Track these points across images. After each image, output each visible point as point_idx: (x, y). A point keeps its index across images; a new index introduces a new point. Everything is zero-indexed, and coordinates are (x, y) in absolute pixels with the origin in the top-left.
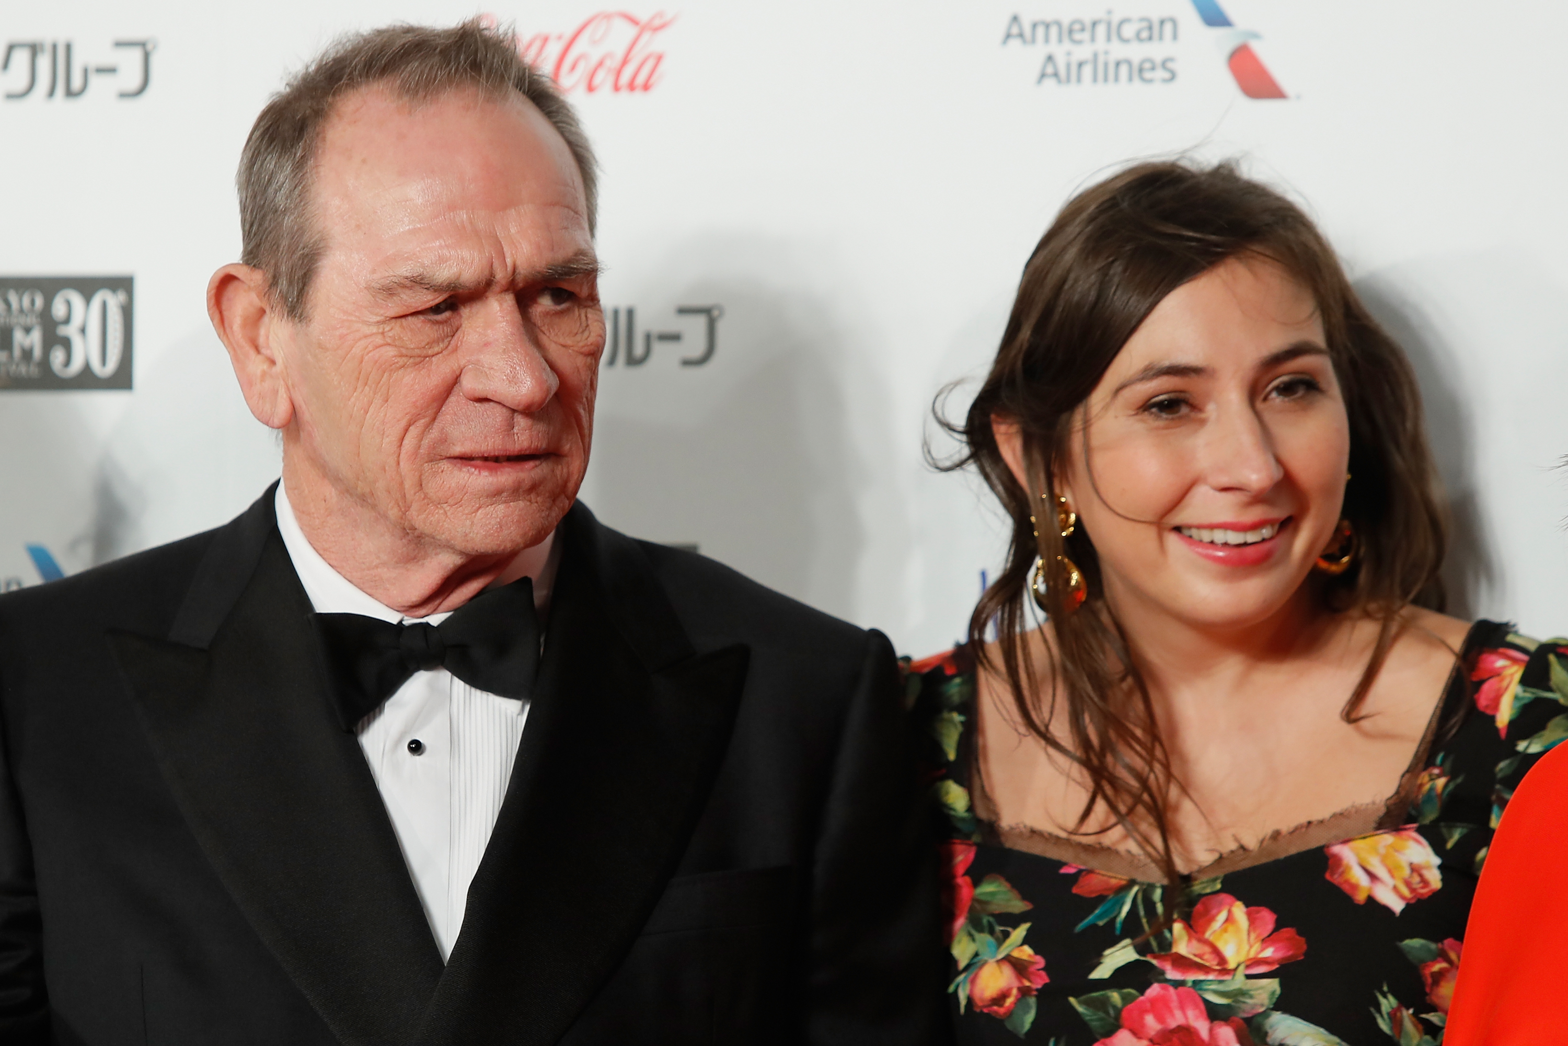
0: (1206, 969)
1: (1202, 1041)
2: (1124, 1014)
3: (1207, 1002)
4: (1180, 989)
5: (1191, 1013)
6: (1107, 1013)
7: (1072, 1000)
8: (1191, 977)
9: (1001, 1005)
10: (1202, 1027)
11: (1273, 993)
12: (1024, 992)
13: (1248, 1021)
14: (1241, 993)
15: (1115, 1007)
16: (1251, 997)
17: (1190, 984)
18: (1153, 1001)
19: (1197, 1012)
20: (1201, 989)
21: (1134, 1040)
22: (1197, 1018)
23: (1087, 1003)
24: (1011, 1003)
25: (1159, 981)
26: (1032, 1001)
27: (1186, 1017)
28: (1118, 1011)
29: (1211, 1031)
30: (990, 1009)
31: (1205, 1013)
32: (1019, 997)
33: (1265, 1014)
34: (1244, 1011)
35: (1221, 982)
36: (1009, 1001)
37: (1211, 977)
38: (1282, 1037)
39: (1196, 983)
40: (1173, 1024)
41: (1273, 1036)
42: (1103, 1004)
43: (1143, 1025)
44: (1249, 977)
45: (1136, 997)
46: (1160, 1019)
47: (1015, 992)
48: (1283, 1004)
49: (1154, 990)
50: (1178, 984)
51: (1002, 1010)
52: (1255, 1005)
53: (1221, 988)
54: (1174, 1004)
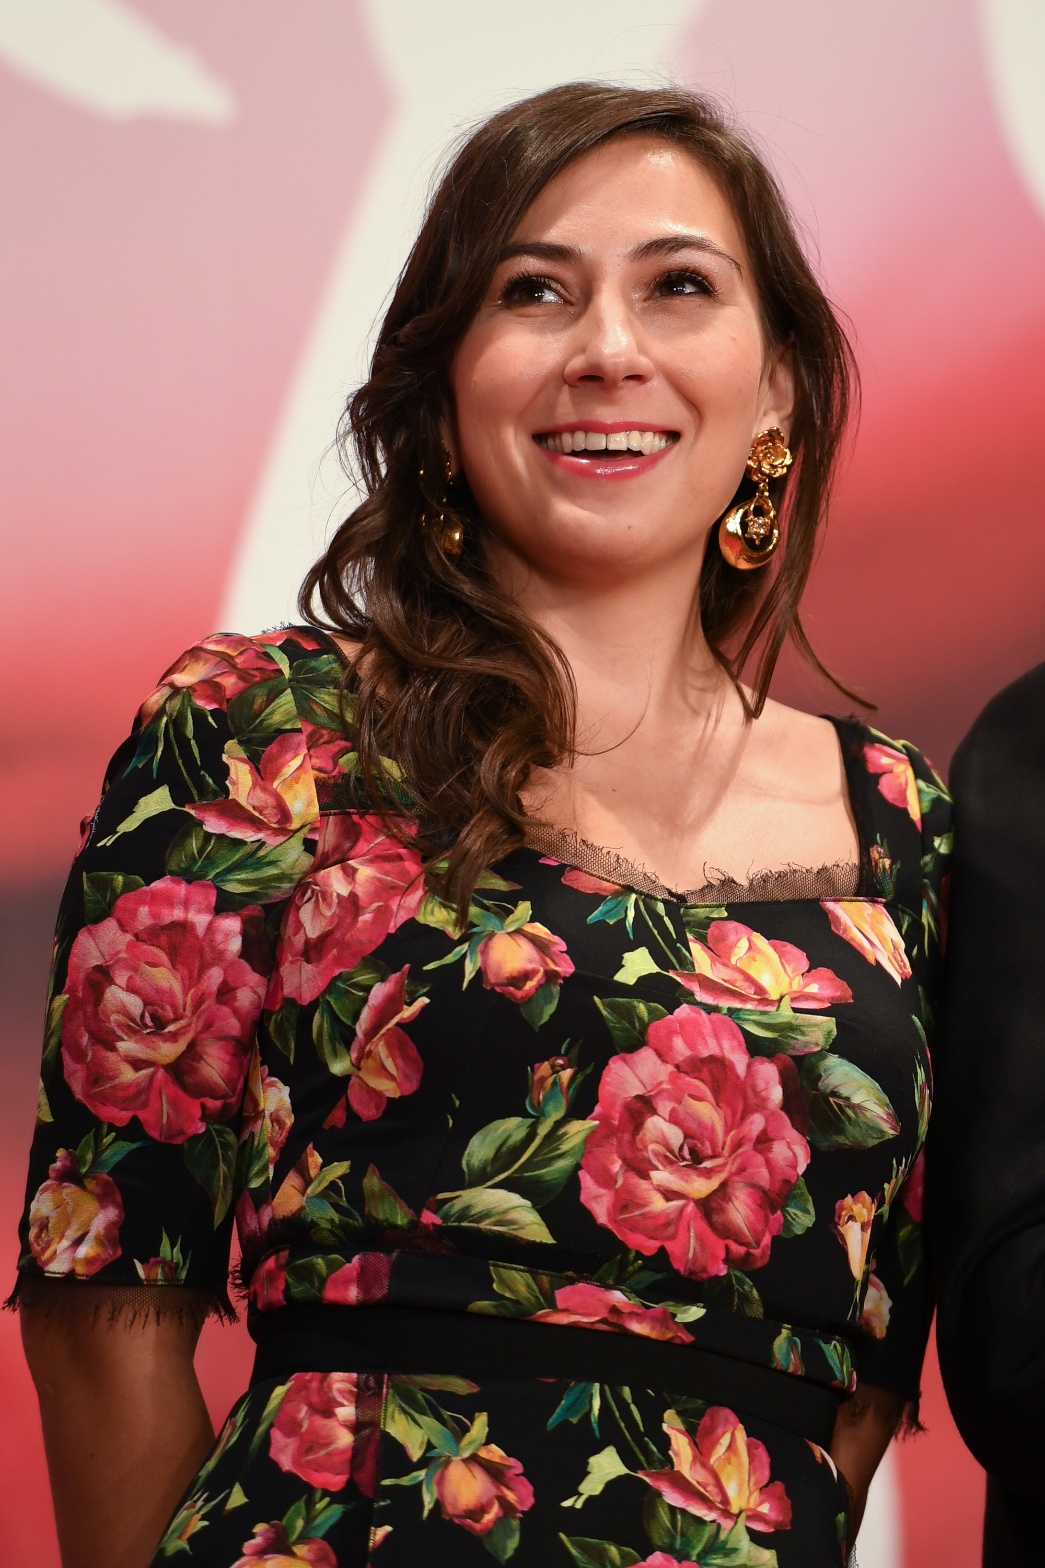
0: (743, 998)
1: (738, 1077)
2: (651, 1030)
3: (746, 1033)
4: (713, 1015)
5: (726, 1044)
6: (633, 1024)
7: (596, 999)
8: (725, 1004)
9: (519, 988)
10: (739, 1060)
11: (830, 1033)
12: (551, 976)
13: (799, 1060)
14: (790, 1027)
15: (640, 1019)
16: (803, 1034)
17: (725, 1011)
18: (682, 1023)
19: (735, 1043)
20: (739, 1019)
21: (659, 1062)
22: (733, 1050)
23: (612, 1007)
24: (531, 988)
25: (689, 1003)
26: (556, 990)
27: (721, 1048)
28: (645, 1026)
29: (749, 1066)
30: (505, 988)
31: (744, 1046)
32: (543, 982)
33: (821, 1055)
34: (794, 1048)
35: (763, 1013)
36: (530, 985)
37: (749, 1006)
38: (836, 1084)
39: (731, 1011)
40: (705, 1053)
41: (826, 1081)
42: (629, 1014)
43: (671, 1048)
44: (795, 1010)
45: (665, 1015)
46: (690, 1044)
47: (540, 975)
48: (838, 1047)
49: (684, 1011)
50: (711, 1010)
51: (519, 994)
52: (807, 1044)
53: (764, 1019)
54: (707, 1029)
